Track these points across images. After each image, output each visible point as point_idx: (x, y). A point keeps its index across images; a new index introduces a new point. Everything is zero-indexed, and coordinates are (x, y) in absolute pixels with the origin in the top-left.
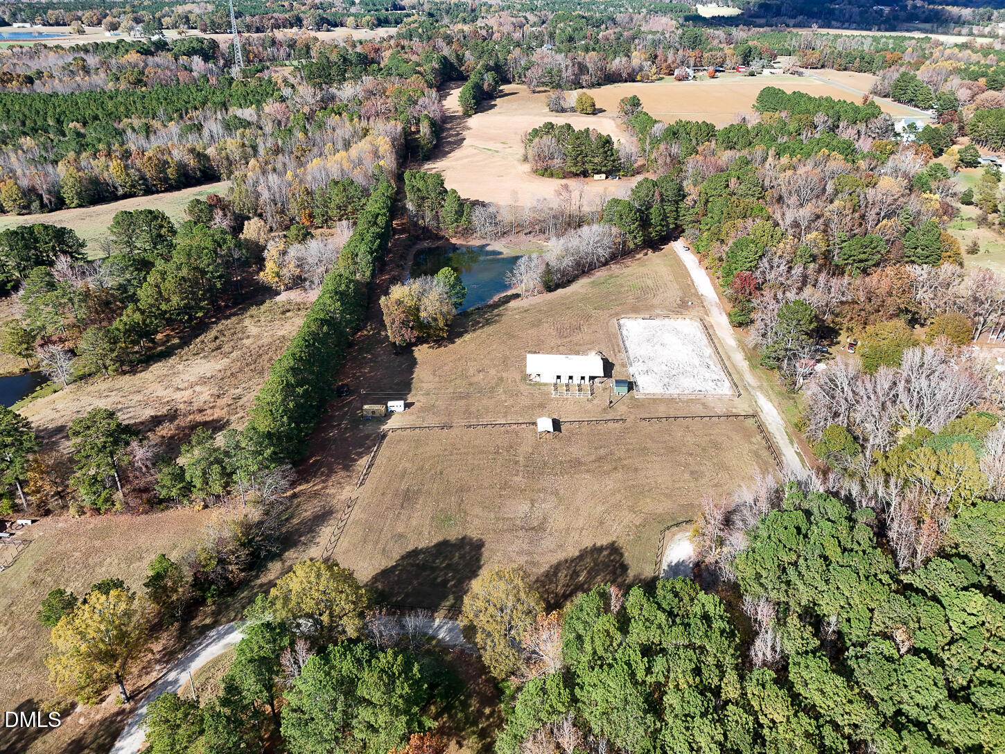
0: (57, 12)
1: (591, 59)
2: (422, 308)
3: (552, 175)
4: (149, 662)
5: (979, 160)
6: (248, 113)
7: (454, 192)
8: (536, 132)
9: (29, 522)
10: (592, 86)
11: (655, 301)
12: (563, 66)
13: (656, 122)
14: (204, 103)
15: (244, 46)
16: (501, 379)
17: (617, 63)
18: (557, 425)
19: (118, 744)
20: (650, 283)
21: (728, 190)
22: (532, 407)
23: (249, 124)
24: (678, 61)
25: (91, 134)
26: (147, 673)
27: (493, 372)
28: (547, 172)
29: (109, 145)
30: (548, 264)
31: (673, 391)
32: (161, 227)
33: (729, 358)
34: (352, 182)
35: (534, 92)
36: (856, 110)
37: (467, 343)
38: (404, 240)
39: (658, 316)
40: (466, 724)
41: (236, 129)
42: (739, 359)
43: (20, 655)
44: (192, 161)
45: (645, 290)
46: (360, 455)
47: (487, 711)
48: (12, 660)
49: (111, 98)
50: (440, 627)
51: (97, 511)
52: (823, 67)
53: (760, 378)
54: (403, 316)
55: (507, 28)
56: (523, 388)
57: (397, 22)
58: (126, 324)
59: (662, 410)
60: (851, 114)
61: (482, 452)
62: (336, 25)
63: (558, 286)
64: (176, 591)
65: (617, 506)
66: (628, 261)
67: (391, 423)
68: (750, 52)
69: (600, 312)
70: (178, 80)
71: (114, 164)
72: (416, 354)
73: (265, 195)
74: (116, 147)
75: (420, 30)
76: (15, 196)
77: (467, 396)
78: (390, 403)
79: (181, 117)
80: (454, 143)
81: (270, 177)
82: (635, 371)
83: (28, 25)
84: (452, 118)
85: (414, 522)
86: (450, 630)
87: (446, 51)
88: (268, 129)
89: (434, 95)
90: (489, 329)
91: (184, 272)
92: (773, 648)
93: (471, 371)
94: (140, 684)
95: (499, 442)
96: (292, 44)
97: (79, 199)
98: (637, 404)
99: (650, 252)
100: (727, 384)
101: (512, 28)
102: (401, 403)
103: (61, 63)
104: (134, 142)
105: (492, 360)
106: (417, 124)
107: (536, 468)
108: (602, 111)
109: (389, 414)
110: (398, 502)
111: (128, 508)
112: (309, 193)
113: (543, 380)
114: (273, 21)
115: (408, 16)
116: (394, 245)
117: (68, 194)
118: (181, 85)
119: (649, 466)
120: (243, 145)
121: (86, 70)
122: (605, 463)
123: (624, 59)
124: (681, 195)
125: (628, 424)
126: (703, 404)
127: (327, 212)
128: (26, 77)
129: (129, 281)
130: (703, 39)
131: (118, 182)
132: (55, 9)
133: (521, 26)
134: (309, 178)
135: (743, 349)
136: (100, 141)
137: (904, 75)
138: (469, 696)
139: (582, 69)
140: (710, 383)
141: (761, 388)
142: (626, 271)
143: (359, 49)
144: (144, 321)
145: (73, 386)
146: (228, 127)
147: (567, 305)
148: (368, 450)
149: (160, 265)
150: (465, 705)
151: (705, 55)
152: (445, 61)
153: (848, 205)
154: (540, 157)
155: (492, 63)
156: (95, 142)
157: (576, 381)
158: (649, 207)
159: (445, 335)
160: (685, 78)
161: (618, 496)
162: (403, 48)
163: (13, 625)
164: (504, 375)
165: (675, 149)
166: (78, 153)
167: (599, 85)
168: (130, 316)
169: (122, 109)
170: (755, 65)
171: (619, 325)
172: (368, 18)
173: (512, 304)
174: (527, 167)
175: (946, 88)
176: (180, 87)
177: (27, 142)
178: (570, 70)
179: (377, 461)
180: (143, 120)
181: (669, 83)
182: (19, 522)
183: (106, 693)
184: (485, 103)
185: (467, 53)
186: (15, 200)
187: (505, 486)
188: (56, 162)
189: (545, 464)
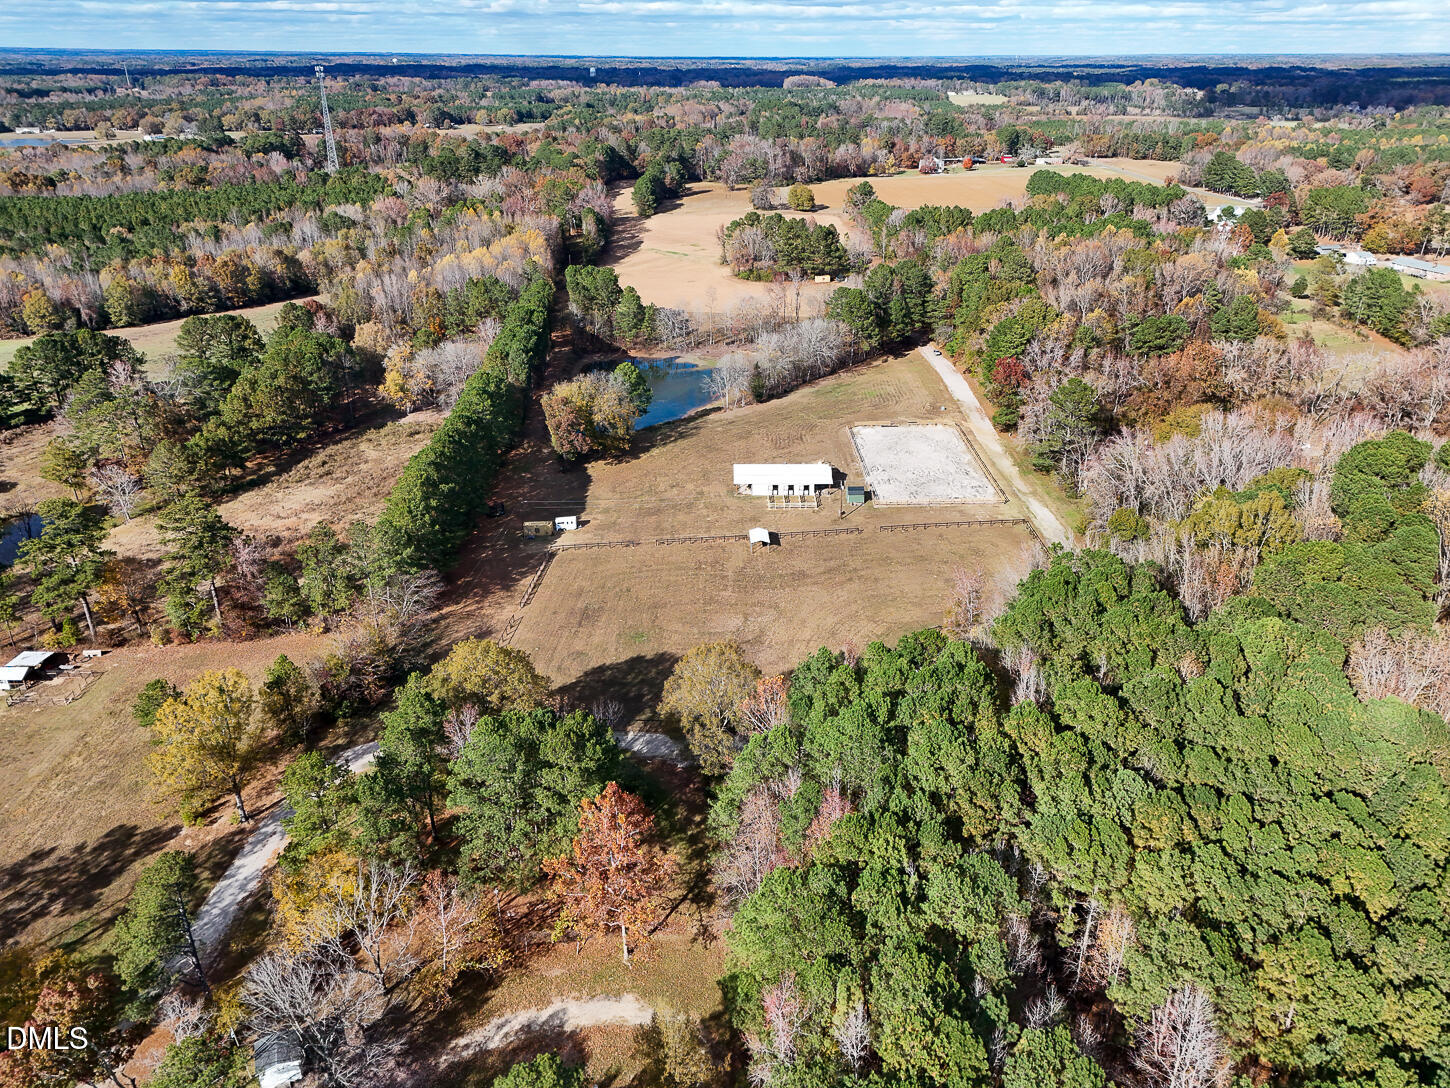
0: (77, 111)
1: (807, 147)
2: (596, 409)
3: (759, 278)
4: (270, 783)
5: (1318, 250)
6: (352, 211)
7: (632, 290)
8: (736, 224)
9: (98, 653)
10: (810, 181)
11: (898, 408)
12: (770, 156)
13: (893, 208)
14: (290, 204)
15: (338, 143)
16: (701, 493)
17: (842, 153)
18: (775, 538)
19: (237, 862)
20: (891, 390)
21: (987, 274)
22: (742, 521)
23: (354, 223)
24: (923, 150)
25: (139, 239)
26: (268, 794)
27: (690, 486)
28: (753, 275)
29: (166, 251)
30: (757, 367)
31: (922, 500)
32: (245, 337)
33: (994, 464)
34: (497, 281)
35: (732, 189)
36: (1154, 191)
37: (656, 457)
38: (566, 353)
39: (902, 423)
40: (670, 832)
41: (337, 229)
42: (1007, 465)
43: (101, 783)
44: (279, 268)
45: (885, 398)
46: (524, 575)
47: (698, 818)
48: (92, 789)
49: (164, 199)
50: (635, 740)
51: (187, 637)
52: (1114, 155)
53: (1032, 485)
54: (571, 416)
55: (693, 119)
56: (729, 501)
57: (545, 117)
58: (207, 440)
59: (908, 519)
60: (1148, 195)
61: (680, 568)
62: (461, 122)
63: (771, 397)
64: (300, 701)
65: (854, 617)
66: (863, 369)
67: (560, 542)
68: (1017, 137)
69: (827, 422)
70: (254, 177)
71: (176, 272)
72: (590, 472)
73: (380, 301)
74: (175, 252)
75: (577, 122)
76: (43, 311)
77: (658, 511)
78: (558, 520)
79: (261, 219)
80: (628, 247)
81: (386, 279)
82: (871, 481)
83: (36, 130)
84: (624, 220)
85: (596, 640)
86: (648, 743)
87: (613, 140)
88: (379, 229)
89: (599, 187)
90: (681, 443)
91: (281, 381)
92: (1037, 691)
93: (662, 487)
94: (259, 804)
95: (701, 558)
96: (404, 141)
97: (130, 314)
98: (877, 514)
99: (891, 358)
100: (991, 490)
101: (701, 118)
102: (573, 519)
103: (89, 164)
104: (198, 249)
105: (689, 474)
106: (579, 226)
107: (748, 582)
108: (823, 207)
109: (558, 533)
110: (574, 621)
111: (227, 633)
112: (439, 296)
113: (756, 492)
114: (375, 117)
115: (560, 107)
116: (553, 359)
117: (115, 308)
118: (258, 183)
119: (893, 575)
120: (347, 247)
121: (125, 170)
122: (836, 572)
123: (851, 147)
124: (927, 284)
125: (864, 535)
126: (961, 511)
127: (463, 321)
128: (46, 179)
129: (208, 393)
130: (956, 124)
131: (181, 294)
132: (73, 108)
133: (713, 116)
134: (439, 278)
135: (1012, 456)
136: (153, 246)
137: (1219, 155)
138: (674, 805)
139: (796, 159)
140: (969, 490)
141: (1034, 493)
142: (860, 379)
143: (495, 142)
144: (231, 439)
145: (139, 519)
146: (325, 228)
147: (784, 416)
148: (533, 569)
149: (247, 372)
150: (669, 814)
151: (959, 142)
152: (612, 152)
153: (1140, 281)
154: (743, 259)
155: (674, 154)
156: (147, 248)
157: (798, 491)
158: (887, 301)
159: (627, 447)
160: (934, 170)
161: (854, 607)
162: (555, 139)
163: (90, 755)
164: (705, 489)
165: (919, 238)
166: (126, 260)
167: (820, 180)
168: (211, 430)
169: (180, 211)
170: (1025, 153)
171: (853, 434)
172: (505, 111)
173: (712, 416)
174: (727, 271)
175: (1272, 168)
176: (258, 185)
177: (54, 250)
178: (779, 161)
179: (545, 580)
180: (209, 223)
181: (912, 177)
182: (86, 653)
183: (217, 815)
184: (668, 203)
185: (643, 145)
186: (44, 317)
187: (711, 600)
188: (98, 272)
189: (761, 578)
